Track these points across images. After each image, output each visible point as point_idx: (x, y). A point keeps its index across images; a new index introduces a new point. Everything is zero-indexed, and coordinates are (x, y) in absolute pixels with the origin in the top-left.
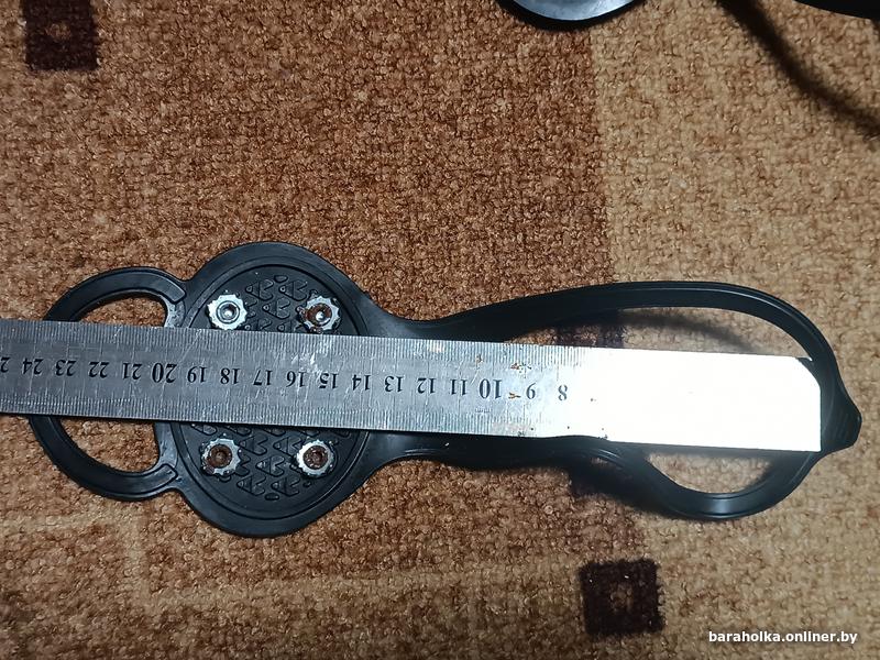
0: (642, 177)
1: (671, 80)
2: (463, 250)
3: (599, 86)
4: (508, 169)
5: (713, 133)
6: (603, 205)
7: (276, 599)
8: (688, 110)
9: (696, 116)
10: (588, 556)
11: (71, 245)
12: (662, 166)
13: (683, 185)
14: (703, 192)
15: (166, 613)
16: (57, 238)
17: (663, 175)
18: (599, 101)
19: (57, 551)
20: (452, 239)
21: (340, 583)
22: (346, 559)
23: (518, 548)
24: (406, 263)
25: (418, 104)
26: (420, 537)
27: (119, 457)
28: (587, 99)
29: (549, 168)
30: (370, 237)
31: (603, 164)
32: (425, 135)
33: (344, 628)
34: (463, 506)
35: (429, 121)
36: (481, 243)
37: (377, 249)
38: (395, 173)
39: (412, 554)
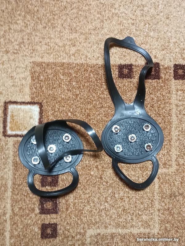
0: (93, 56)
1: (72, 46)
2: (105, 96)
3: (72, 62)
4: (89, 84)
5: (84, 39)
6: (98, 65)
7: (175, 142)
8: (78, 43)
9: (80, 41)
10: (172, 78)
11: (97, 180)
12: (91, 51)
13: (95, 47)
14: (97, 43)
15: (176, 165)
16: (96, 183)
17: (93, 51)
18: (75, 62)
19: (162, 186)
20: (102, 98)
21: (173, 129)
22: (169, 127)
23: (169, 92)
25: (72, 102)
26: (165, 112)
31: (89, 64)
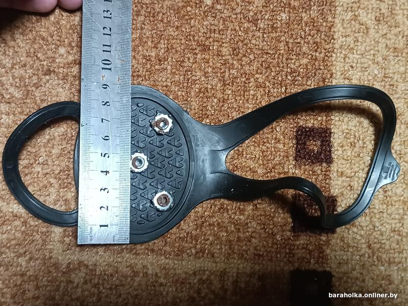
0: (354, 65)
1: (378, 14)
2: (252, 92)
3: (337, 12)
4: (282, 52)
5: (396, 46)
6: (331, 77)
7: (128, 264)
8: (385, 32)
9: (389, 36)
10: (296, 265)
11: (45, 63)
12: (366, 60)
13: (376, 72)
14: (386, 77)
15: (70, 263)
16: (38, 58)
17: (366, 65)
18: (337, 21)
19: (17, 223)
20: (247, 85)
21: (163, 260)
22: (168, 248)
23: (259, 256)
24: (219, 95)
25: (238, 10)
26: (208, 242)
27: (55, 178)
28: (330, 19)
29: (304, 53)
30: (203, 78)
31: (334, 55)
32: (240, 27)
33: (161, 285)
34: (233, 229)
35: (243, 20)
36: (262, 90)
37: (206, 85)
38: (221, 46)
39: (202, 251)
